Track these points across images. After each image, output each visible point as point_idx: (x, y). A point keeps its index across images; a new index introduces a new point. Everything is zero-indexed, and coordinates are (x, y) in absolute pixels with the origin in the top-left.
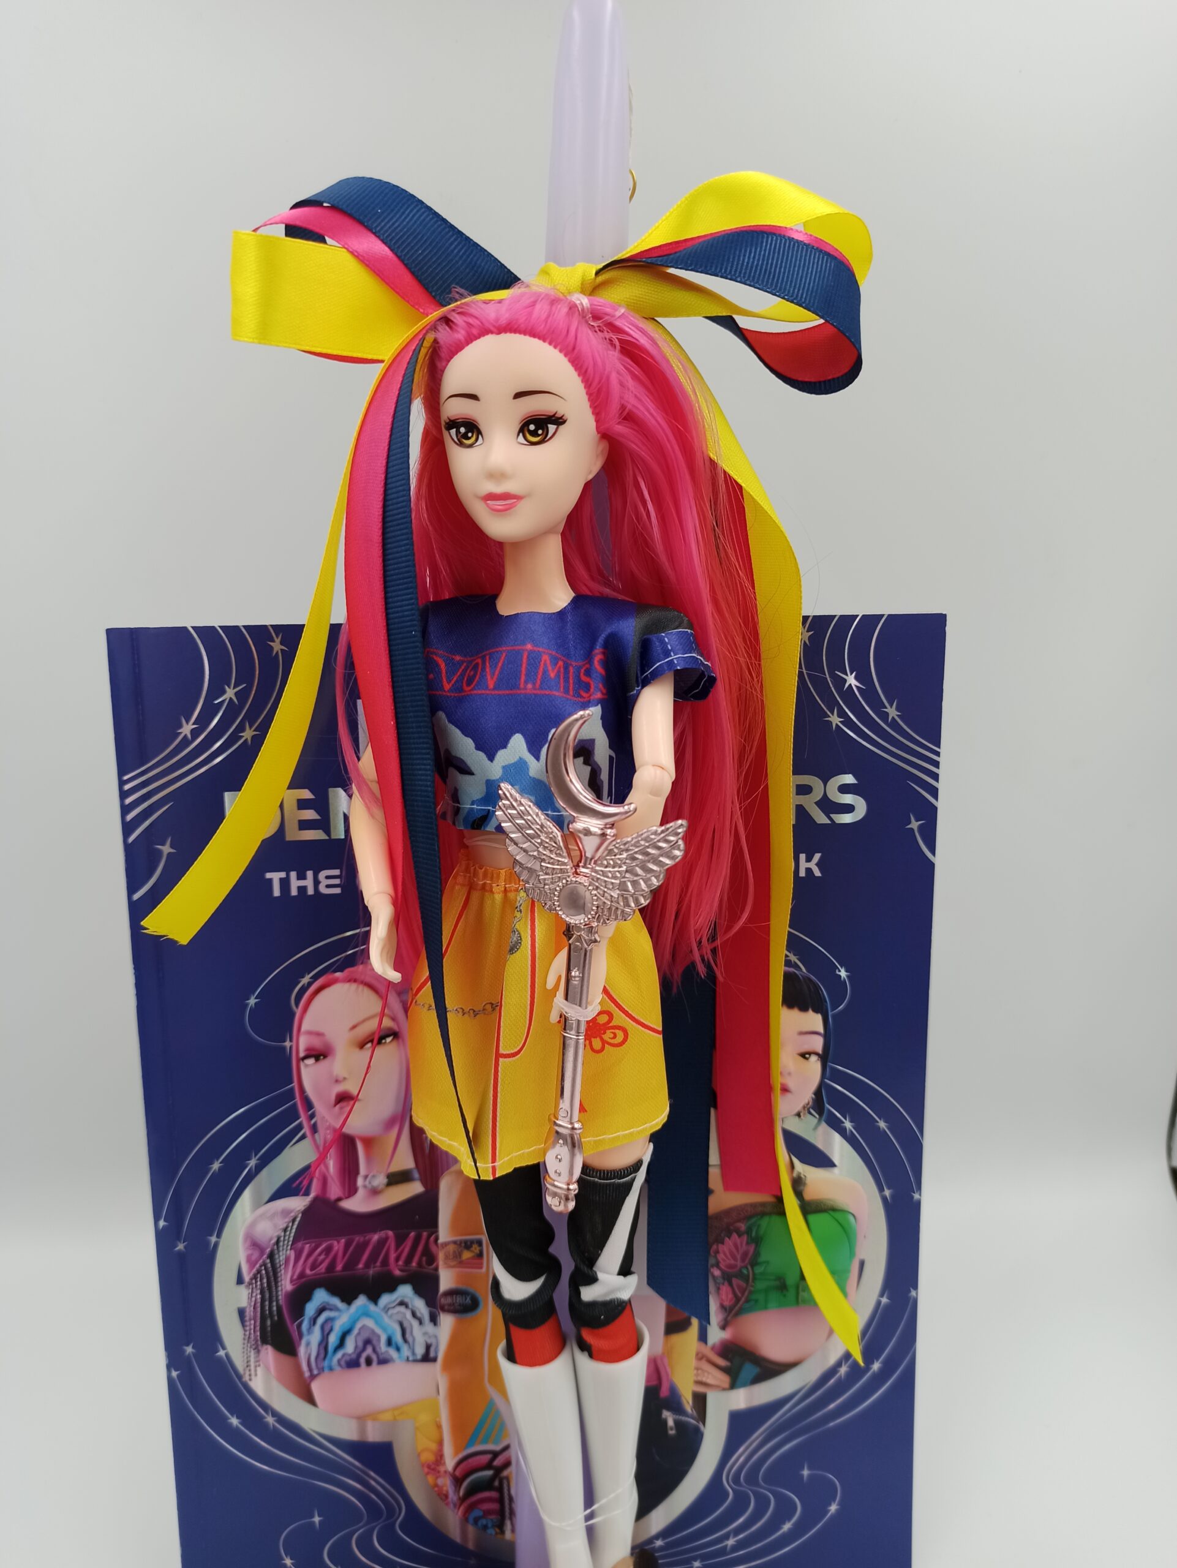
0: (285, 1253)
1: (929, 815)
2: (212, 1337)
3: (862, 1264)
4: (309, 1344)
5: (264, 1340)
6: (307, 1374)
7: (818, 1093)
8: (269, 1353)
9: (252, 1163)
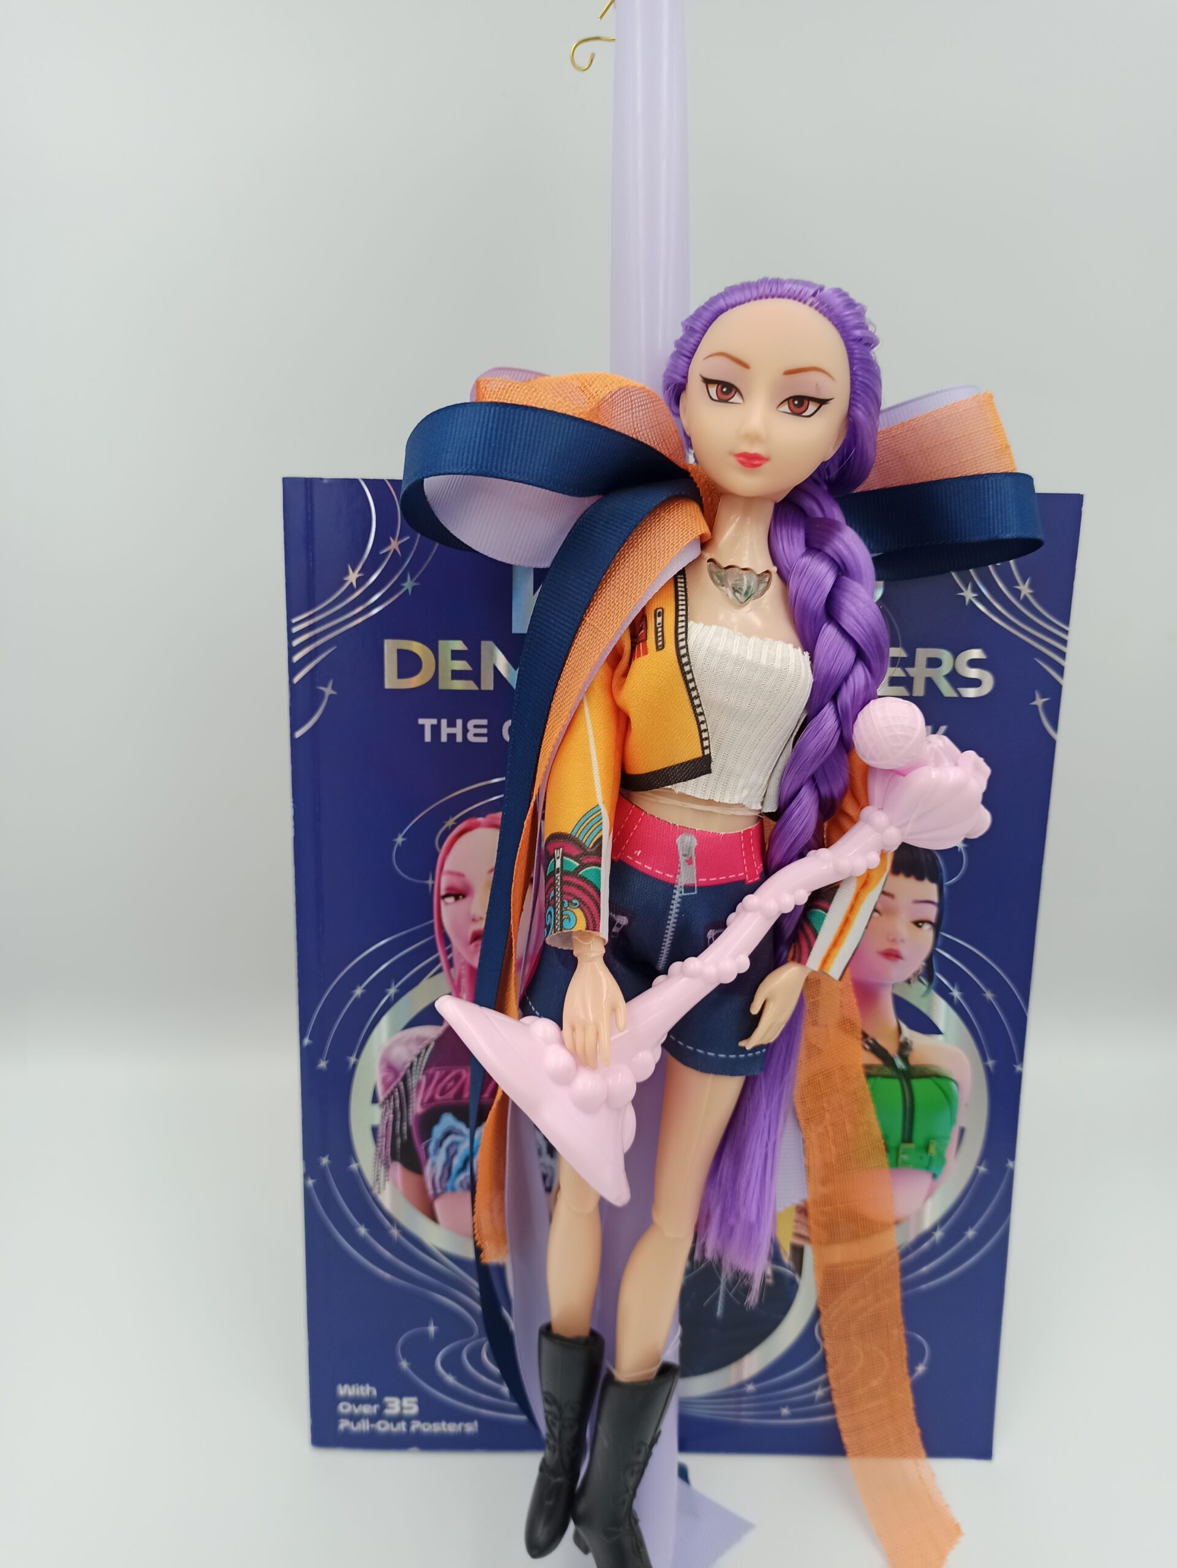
0: (417, 1078)
1: (1054, 692)
2: (347, 1151)
3: (962, 1131)
4: (434, 1166)
5: (394, 1157)
6: (431, 1192)
7: (929, 961)
8: (397, 1168)
9: (392, 991)
